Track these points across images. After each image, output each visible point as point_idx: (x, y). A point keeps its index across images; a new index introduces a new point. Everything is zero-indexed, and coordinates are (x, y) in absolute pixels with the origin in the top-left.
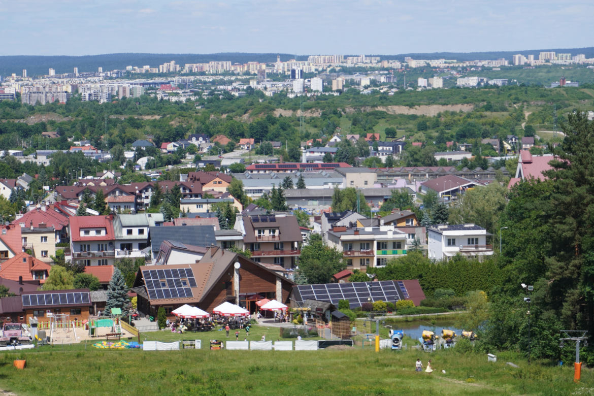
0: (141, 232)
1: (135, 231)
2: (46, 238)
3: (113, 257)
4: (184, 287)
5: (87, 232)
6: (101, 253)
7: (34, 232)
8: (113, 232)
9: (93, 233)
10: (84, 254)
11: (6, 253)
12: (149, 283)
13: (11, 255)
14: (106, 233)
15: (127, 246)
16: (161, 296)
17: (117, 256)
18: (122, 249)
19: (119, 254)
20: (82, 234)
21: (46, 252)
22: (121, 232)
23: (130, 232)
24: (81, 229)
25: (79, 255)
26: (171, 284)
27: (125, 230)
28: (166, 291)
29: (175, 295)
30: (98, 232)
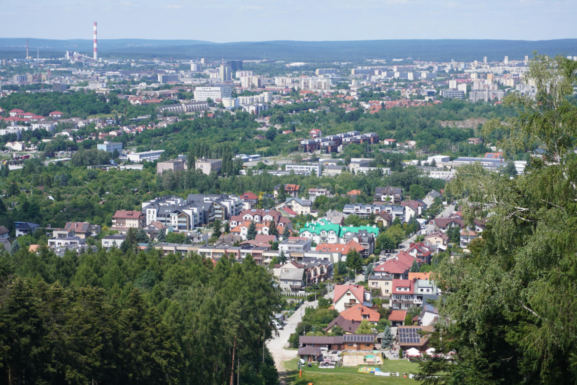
0: (428, 291)
1: (425, 290)
2: (388, 283)
3: (412, 303)
4: (417, 338)
5: (400, 289)
6: (406, 300)
7: (382, 279)
8: (413, 290)
9: (403, 290)
10: (398, 300)
11: (355, 300)
12: (401, 335)
13: (357, 302)
14: (410, 290)
15: (420, 297)
16: (405, 341)
17: (414, 302)
18: (418, 298)
19: (416, 301)
20: (397, 290)
21: (388, 291)
22: (418, 290)
23: (422, 290)
24: (397, 287)
25: (395, 301)
26: (411, 336)
27: (419, 289)
28: (408, 339)
29: (412, 341)
30: (406, 289)
